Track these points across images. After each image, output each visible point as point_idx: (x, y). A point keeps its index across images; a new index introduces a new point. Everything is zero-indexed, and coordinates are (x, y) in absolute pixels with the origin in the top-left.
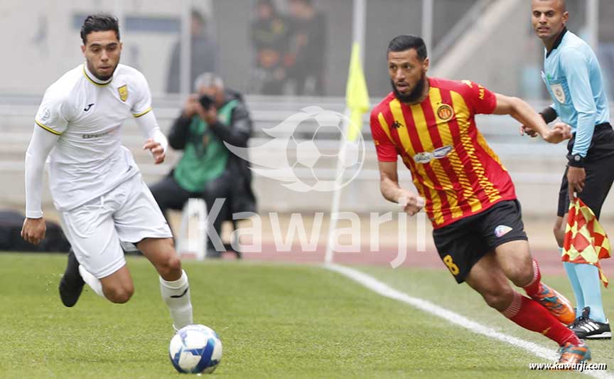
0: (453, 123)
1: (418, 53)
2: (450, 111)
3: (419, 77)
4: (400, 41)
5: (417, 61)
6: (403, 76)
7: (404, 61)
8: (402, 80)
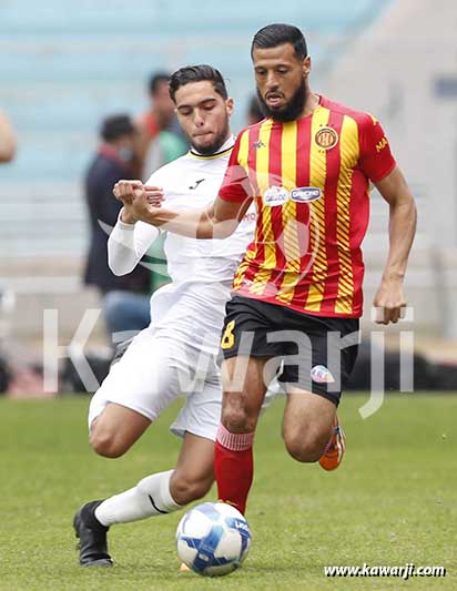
0: (333, 155)
1: (296, 49)
2: (334, 138)
3: (299, 84)
4: (271, 34)
5: (294, 60)
6: (276, 84)
7: (277, 62)
8: (274, 89)
